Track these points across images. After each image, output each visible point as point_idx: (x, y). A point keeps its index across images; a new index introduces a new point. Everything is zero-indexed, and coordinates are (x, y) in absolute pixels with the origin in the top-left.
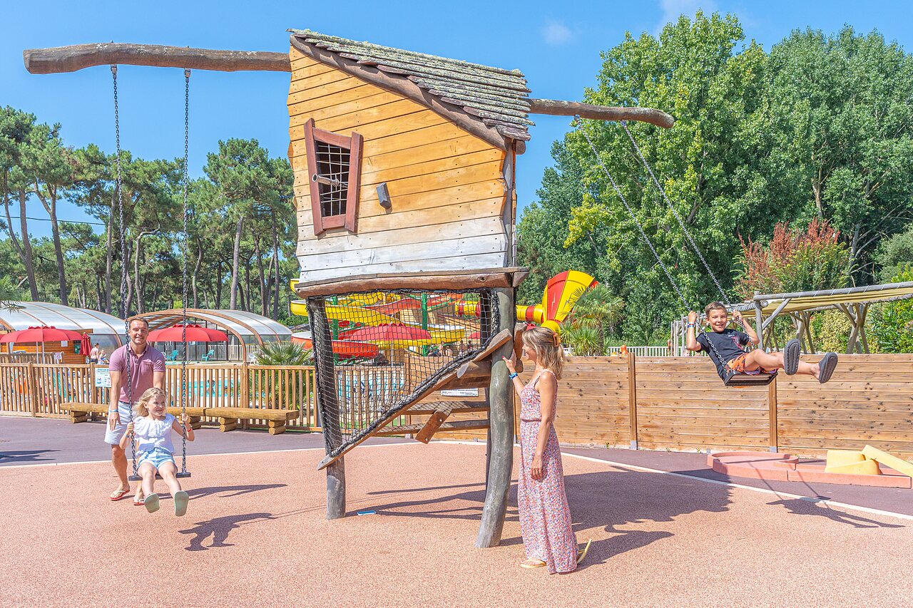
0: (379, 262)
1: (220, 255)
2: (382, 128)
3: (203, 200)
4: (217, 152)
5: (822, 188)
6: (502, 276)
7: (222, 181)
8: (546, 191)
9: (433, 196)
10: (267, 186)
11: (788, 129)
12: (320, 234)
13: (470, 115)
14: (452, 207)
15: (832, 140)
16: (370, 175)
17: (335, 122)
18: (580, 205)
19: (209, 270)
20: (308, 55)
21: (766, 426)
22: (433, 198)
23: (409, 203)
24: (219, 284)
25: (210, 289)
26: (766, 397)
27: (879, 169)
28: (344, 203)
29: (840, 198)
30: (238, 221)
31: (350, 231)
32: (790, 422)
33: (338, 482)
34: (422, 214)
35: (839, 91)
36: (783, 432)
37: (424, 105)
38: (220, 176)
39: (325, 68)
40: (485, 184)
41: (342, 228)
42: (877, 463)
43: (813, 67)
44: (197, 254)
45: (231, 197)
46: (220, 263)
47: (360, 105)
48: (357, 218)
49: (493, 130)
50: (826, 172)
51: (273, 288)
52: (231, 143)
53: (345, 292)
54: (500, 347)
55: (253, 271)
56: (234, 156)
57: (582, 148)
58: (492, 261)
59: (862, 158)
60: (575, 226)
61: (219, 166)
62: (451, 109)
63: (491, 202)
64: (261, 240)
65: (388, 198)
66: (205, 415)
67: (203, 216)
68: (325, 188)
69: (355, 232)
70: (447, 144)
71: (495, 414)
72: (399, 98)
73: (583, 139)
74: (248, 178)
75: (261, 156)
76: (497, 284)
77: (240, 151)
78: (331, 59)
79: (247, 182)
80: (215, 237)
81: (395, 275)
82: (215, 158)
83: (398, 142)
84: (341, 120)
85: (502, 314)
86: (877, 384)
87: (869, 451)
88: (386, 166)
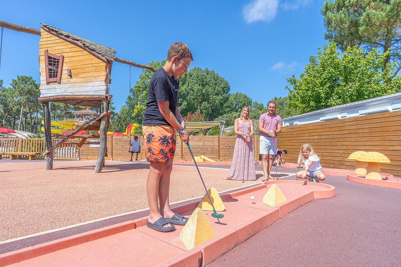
0: (67, 92)
1: (15, 113)
2: (70, 54)
3: (9, 94)
4: (16, 79)
5: (200, 106)
6: (104, 97)
7: (18, 88)
8: (128, 102)
9: (85, 74)
10: (35, 92)
11: (193, 91)
12: (48, 83)
13: (97, 53)
14: (91, 78)
15: (203, 95)
16: (65, 67)
17: (55, 51)
18: (137, 105)
19: (10, 118)
20: (47, 31)
21: (180, 154)
22: (85, 75)
23: (78, 76)
24: (14, 123)
25: (10, 125)
26: (180, 147)
27: (213, 103)
28: (57, 75)
29: (204, 109)
30: (23, 102)
31: (58, 83)
32: (186, 153)
33: (50, 159)
34: (82, 79)
35: (205, 83)
36: (184, 155)
37: (84, 49)
38: (17, 87)
39: (53, 36)
40: (101, 72)
41: (55, 82)
42: (204, 159)
43: (199, 76)
44: (6, 112)
45: (21, 94)
46: (15, 116)
47: (64, 47)
48: (61, 79)
49: (104, 57)
50: (201, 102)
51: (35, 126)
52: (22, 77)
53: (56, 100)
54: (103, 117)
55: (28, 120)
56: (23, 81)
57: (138, 90)
58: (102, 93)
59: (210, 100)
60: (135, 111)
61: (17, 84)
62: (91, 51)
63: (102, 77)
64: (32, 109)
65: (71, 74)
66: (4, 154)
67: (9, 99)
68: (50, 70)
69: (60, 83)
70: (90, 60)
71: (101, 135)
72: (76, 46)
73: (139, 87)
74: (28, 88)
75: (33, 82)
76: (103, 99)
77: (25, 80)
78: (55, 33)
79: (27, 90)
80: (14, 107)
81: (72, 95)
82: (15, 81)
83: (75, 59)
84: (57, 51)
85: (104, 108)
86: (206, 143)
87: (202, 157)
88: (70, 65)
